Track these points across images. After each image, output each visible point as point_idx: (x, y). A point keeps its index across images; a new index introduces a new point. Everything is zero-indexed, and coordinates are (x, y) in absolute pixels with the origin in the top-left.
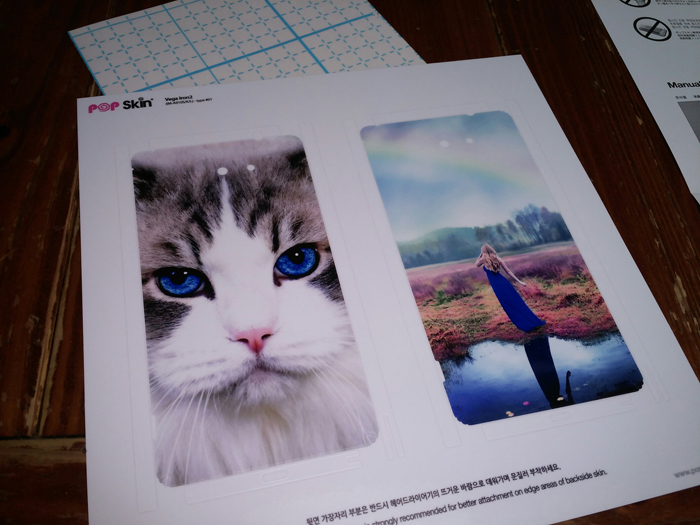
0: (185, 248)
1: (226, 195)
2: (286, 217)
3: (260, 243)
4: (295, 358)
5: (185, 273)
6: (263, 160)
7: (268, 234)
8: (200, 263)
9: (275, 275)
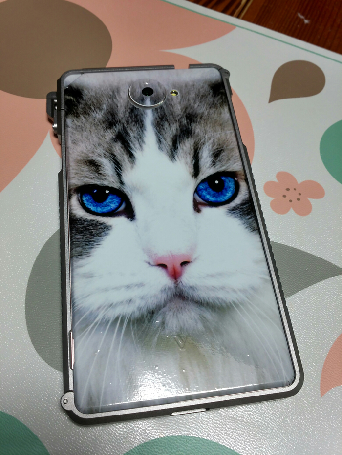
0: (108, 167)
1: (149, 118)
2: (207, 144)
3: (181, 168)
4: (214, 289)
5: (107, 192)
6: (186, 86)
7: (189, 159)
8: (122, 183)
9: (195, 201)
